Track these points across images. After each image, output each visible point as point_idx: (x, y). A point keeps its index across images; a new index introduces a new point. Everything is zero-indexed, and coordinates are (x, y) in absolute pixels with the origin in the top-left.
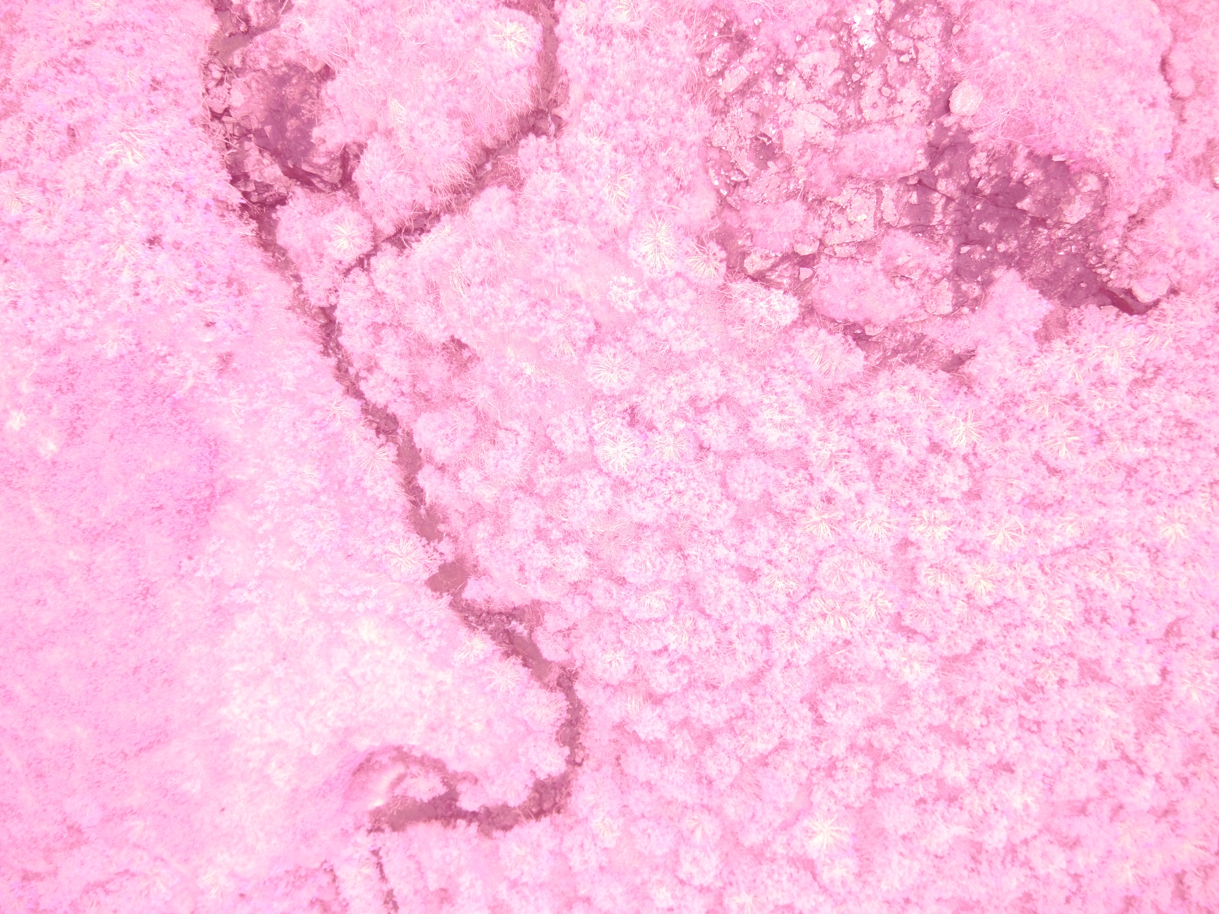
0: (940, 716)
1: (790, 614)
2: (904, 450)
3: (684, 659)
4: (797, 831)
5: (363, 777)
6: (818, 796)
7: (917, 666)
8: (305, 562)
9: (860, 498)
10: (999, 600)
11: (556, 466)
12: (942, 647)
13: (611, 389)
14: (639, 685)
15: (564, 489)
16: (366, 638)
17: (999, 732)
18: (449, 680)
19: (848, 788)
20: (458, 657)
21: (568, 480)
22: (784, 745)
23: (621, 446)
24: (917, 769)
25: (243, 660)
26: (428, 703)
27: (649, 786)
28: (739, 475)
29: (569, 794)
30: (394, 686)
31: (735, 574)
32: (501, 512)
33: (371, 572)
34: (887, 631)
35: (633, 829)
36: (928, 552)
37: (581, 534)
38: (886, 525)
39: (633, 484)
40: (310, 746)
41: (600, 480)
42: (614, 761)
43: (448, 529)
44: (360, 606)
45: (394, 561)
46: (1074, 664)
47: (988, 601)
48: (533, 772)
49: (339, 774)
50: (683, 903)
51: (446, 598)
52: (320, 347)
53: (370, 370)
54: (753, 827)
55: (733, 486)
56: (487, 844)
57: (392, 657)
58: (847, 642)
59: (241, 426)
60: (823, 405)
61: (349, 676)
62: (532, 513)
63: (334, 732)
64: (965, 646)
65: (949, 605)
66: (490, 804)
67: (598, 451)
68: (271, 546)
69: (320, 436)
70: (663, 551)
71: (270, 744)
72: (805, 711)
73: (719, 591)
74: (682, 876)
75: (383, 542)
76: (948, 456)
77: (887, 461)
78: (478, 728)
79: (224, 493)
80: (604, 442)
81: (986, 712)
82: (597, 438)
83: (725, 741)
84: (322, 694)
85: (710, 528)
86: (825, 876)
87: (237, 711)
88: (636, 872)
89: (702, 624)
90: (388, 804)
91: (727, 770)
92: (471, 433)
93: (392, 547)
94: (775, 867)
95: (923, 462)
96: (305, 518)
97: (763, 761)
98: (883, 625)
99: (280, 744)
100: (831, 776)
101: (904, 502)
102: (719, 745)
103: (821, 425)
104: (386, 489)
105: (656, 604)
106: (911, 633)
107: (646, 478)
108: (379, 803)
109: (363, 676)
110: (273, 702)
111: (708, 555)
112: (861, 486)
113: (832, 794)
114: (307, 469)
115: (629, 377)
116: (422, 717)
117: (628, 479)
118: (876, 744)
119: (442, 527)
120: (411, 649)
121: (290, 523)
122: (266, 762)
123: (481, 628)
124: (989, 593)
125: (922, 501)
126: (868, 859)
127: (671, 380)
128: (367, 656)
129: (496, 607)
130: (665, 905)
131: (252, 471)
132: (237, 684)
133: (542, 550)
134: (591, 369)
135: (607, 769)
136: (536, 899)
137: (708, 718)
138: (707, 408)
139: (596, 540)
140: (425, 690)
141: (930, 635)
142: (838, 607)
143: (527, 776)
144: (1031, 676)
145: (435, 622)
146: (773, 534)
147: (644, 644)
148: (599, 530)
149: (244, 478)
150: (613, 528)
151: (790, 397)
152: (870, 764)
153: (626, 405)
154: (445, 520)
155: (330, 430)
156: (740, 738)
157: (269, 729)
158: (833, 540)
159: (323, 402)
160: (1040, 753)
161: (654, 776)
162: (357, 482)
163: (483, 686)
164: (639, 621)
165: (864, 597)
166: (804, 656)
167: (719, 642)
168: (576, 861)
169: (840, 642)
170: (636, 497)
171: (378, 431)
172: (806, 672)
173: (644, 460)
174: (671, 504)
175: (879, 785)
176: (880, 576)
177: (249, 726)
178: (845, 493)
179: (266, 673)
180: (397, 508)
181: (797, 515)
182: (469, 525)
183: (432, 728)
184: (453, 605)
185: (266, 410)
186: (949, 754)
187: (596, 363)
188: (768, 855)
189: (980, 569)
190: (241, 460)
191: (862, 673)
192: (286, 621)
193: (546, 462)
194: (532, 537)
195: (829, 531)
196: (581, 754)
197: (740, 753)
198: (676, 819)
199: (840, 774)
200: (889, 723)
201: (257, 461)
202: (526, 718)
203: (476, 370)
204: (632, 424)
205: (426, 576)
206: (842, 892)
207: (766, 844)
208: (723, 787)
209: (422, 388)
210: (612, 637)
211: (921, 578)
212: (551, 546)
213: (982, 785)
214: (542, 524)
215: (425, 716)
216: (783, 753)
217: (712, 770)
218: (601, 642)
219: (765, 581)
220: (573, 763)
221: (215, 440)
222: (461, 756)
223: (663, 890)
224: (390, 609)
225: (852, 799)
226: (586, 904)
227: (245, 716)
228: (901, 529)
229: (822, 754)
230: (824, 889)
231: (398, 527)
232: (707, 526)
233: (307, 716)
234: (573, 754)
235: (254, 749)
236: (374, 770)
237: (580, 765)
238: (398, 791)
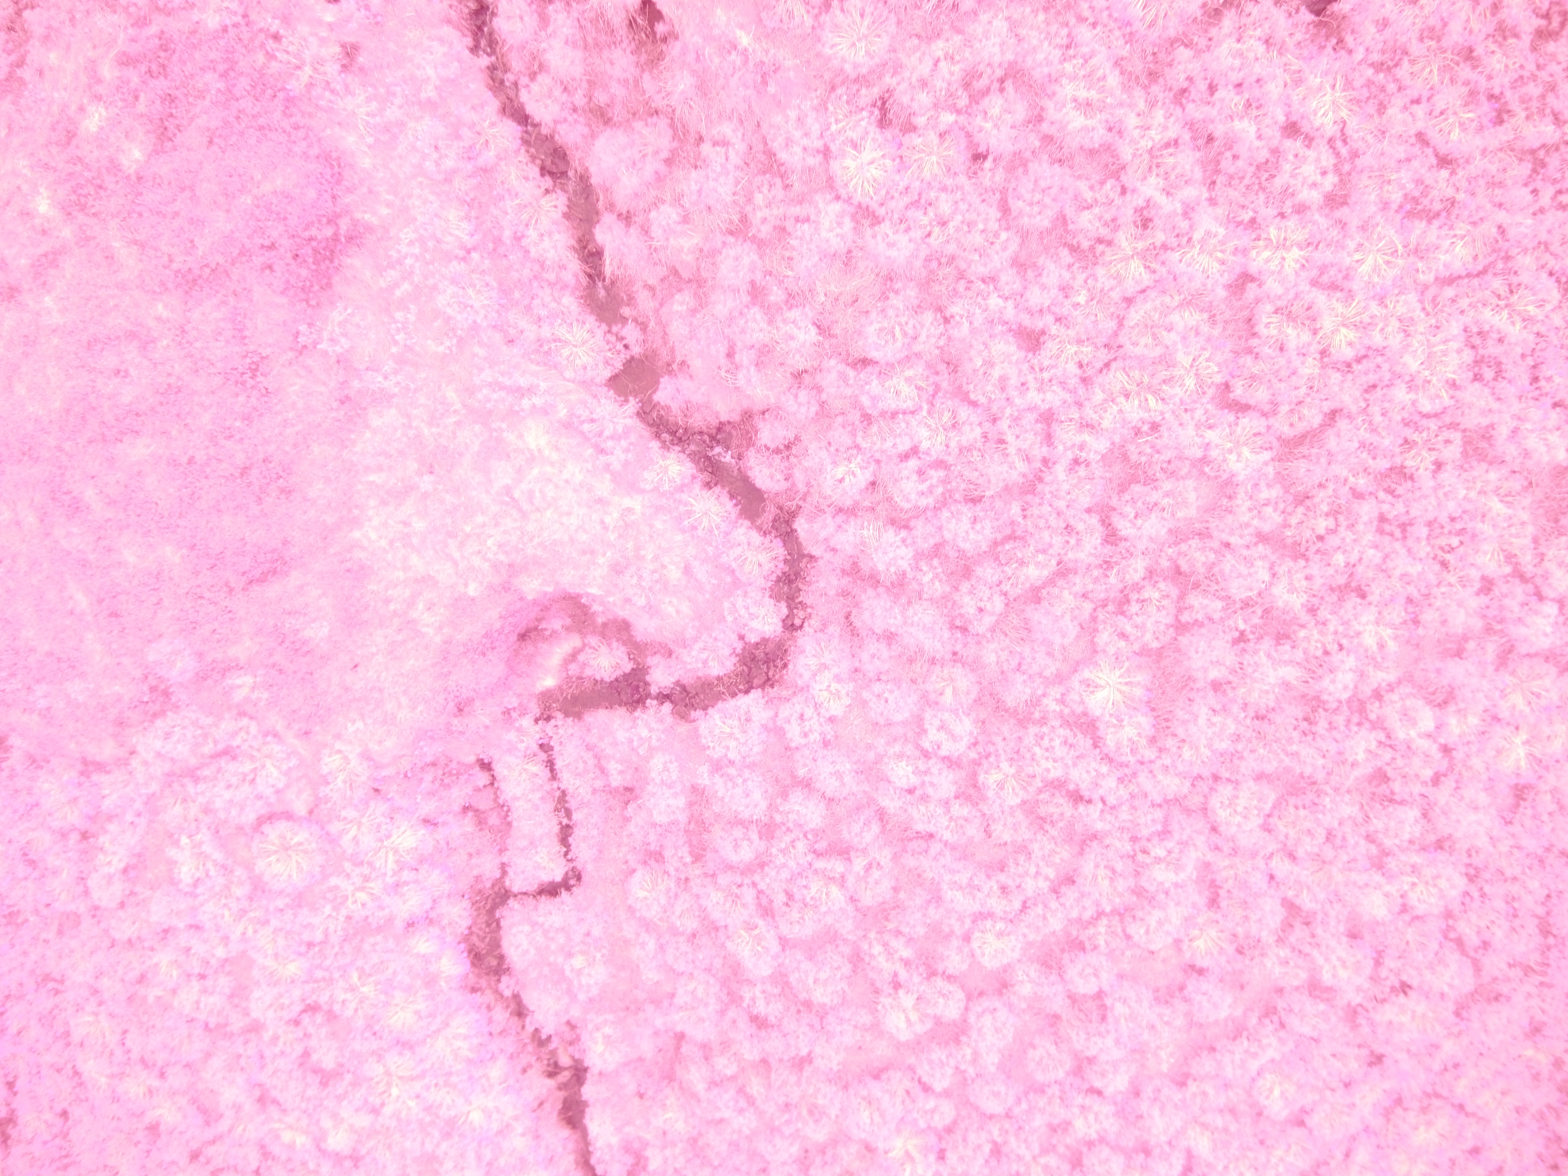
0: (1272, 518)
1: (1081, 391)
2: (1252, 130)
3: (940, 464)
4: (1075, 682)
5: (529, 648)
6: (1104, 637)
7: (1246, 452)
8: (455, 341)
9: (1188, 211)
10: (1363, 352)
11: (779, 192)
12: (1282, 426)
13: (856, 66)
14: (879, 508)
15: (789, 225)
16: (533, 446)
17: (1349, 536)
18: (638, 508)
19: (1144, 624)
20: (649, 477)
21: (796, 210)
22: (1063, 571)
23: (867, 155)
24: (1238, 590)
25: (380, 469)
26: (612, 537)
27: (890, 637)
28: (1025, 187)
29: (785, 666)
30: (569, 514)
31: (1011, 339)
32: (704, 274)
33: (538, 364)
34: (1209, 406)
35: (865, 695)
36: (1273, 286)
37: (809, 296)
38: (1219, 255)
39: (881, 212)
40: (466, 585)
41: (837, 207)
42: (843, 620)
43: (634, 313)
44: (526, 403)
45: (566, 352)
46: (1457, 437)
47: (1349, 353)
48: (742, 637)
49: (503, 628)
50: (927, 779)
51: (633, 405)
52: (469, 41)
53: (533, 76)
54: (1019, 678)
55: (1016, 205)
56: (683, 728)
57: (566, 475)
58: (1155, 427)
59: (370, 147)
60: (1144, 80)
61: (513, 499)
62: (746, 261)
63: (496, 567)
64: (1313, 417)
65: (1297, 362)
66: (688, 680)
67: (835, 166)
68: (412, 318)
69: (469, 167)
70: (918, 309)
71: (417, 581)
72: (1094, 520)
73: (989, 364)
74: (926, 745)
75: (551, 325)
76: (1309, 141)
77: (1228, 154)
78: (674, 574)
79: (350, 239)
80: (844, 155)
81: (1334, 513)
82: (833, 148)
83: (987, 572)
84: (480, 519)
85: (982, 270)
86: (1110, 741)
87: (373, 536)
88: (869, 747)
89: (964, 413)
90: (560, 688)
91: (989, 606)
92: (665, 155)
93: (562, 332)
94: (1045, 729)
95: (1275, 151)
96: (454, 281)
97: (1035, 595)
98: (1205, 400)
99: (427, 581)
100: (1123, 613)
101: (1246, 216)
102: (979, 579)
103: (1142, 105)
104: (555, 247)
105: (906, 390)
106: (1241, 408)
107: (898, 204)
108: (549, 682)
109: (530, 495)
110: (419, 525)
111: (978, 311)
112: (1190, 193)
113: (1123, 635)
114: (453, 214)
115: (881, 44)
116: (604, 555)
117: (874, 205)
118: (1184, 567)
119: (626, 311)
120: (589, 466)
121: (434, 288)
122: (411, 603)
123: (678, 448)
124: (1350, 344)
125: (1271, 212)
126: (1167, 720)
127: (939, 48)
128: (535, 472)
129: (697, 421)
130: (903, 783)
131: (384, 211)
132: (372, 503)
133: (758, 317)
134: (828, 36)
135: (834, 629)
136: (745, 781)
137: (965, 540)
138: (987, 92)
139: (828, 307)
140: (608, 520)
141: (1267, 408)
142: (1146, 379)
143: (734, 637)
144: (1398, 460)
145: (620, 429)
146: (1067, 275)
147: (889, 444)
148: (833, 288)
149: (375, 221)
150: (853, 284)
151: (1102, 61)
152: (1174, 592)
153: (876, 91)
154: (631, 301)
155: (481, 162)
156: (1006, 569)
157: (414, 559)
158: (1147, 279)
159: (473, 117)
160: (1402, 564)
161: (894, 622)
162: (518, 238)
163: (679, 519)
164: (883, 414)
165: (1183, 359)
166: (1098, 445)
167: (985, 436)
168: (794, 732)
169: (1145, 428)
170: (885, 227)
171: (544, 171)
172: (1098, 470)
173: (897, 178)
174: (931, 240)
175: (1185, 617)
176: (1205, 329)
177: (389, 557)
178: (1168, 205)
179: (409, 489)
180: (568, 277)
181: (1100, 248)
182: (661, 305)
183: (617, 569)
184: (642, 414)
185: (401, 124)
186: (1282, 570)
187: (836, 27)
188: (1037, 715)
189: (1340, 308)
190: (370, 192)
191: (1172, 467)
192: (432, 421)
193: (765, 189)
194: (746, 299)
195: (1142, 269)
196: (801, 614)
197: (1006, 587)
198: (920, 681)
199: (1134, 608)
200: (1204, 535)
201: (390, 197)
202: (734, 565)
203: (674, 49)
204: (883, 122)
205: (607, 373)
206: (1131, 759)
207: (1035, 702)
208: (981, 630)
209: (601, 98)
210: (848, 441)
211: (1261, 329)
212: (771, 313)
213: (1323, 614)
214: (759, 276)
215: (609, 554)
216: (1061, 583)
217: (969, 606)
218: (832, 449)
219: (1050, 347)
220: (790, 626)
221: (338, 159)
222: (652, 610)
223: (904, 763)
224: (563, 413)
225: (1148, 637)
226: (806, 790)
227: (383, 543)
228: (1239, 259)
229: (1113, 580)
230: (1108, 759)
231: (570, 302)
232: (979, 269)
233: (462, 544)
234: (790, 616)
235: (396, 586)
236: (545, 639)
237: (801, 627)
238: (574, 669)
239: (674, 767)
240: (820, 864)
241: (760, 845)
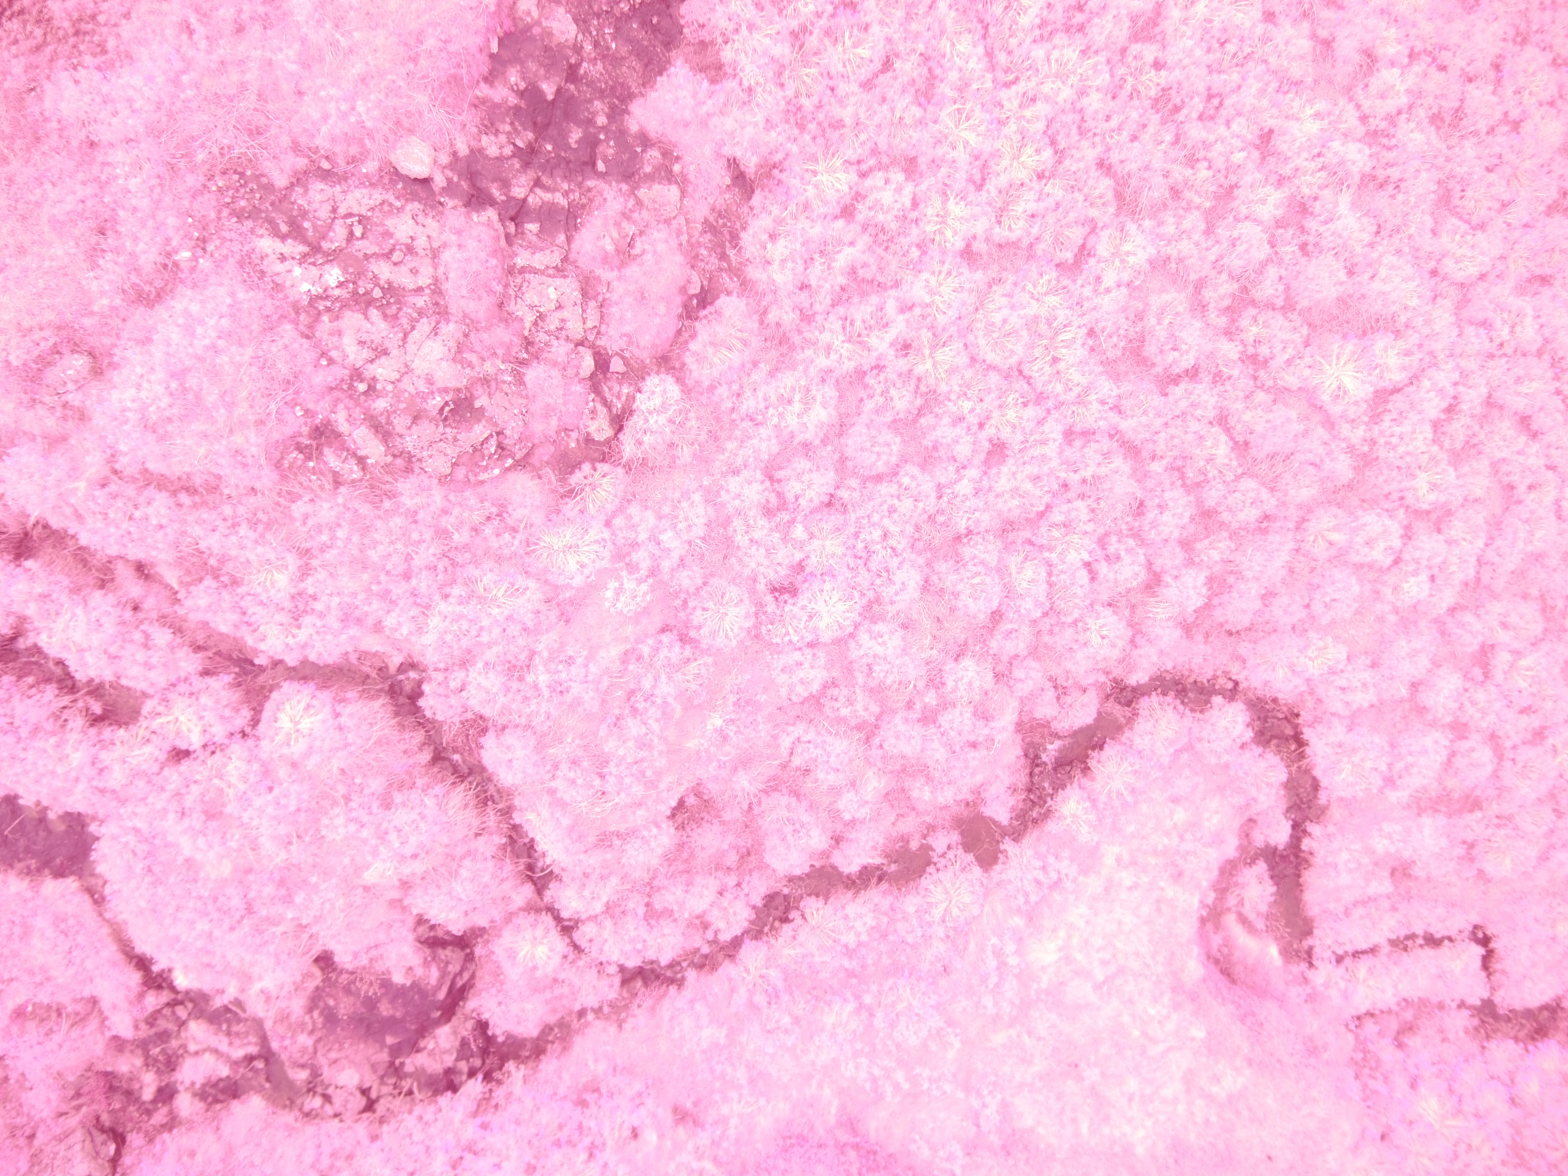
0: (1194, 221)
1: (1050, 404)
2: (848, 251)
3: (1102, 542)
4: (1336, 410)
5: (1238, 971)
6: (1291, 380)
7: (1127, 247)
8: (950, 1030)
9: (906, 308)
10: (1047, 140)
11: (842, 693)
12: (1104, 214)
13: (747, 616)
14: (1133, 601)
15: (873, 684)
16: (1055, 957)
17: (1219, 146)
18: (1116, 849)
19: (1282, 341)
20: (1085, 835)
21: (860, 679)
22: (1222, 420)
23: (820, 607)
24: (1262, 252)
25: (1074, 1121)
26: (1145, 879)
27: (1268, 596)
28: (868, 459)
29: (1275, 700)
30: (1120, 923)
31: (994, 471)
32: (898, 767)
33: (968, 942)
34: (1079, 282)
35: (1324, 621)
36: (980, 227)
37: (932, 665)
38: (942, 276)
39: (871, 594)
40: (1193, 1039)
41: (864, 637)
42: (1233, 639)
43: (917, 836)
44: (1012, 961)
45: (955, 911)
47: (1048, 154)
48: (1243, 746)
49: (1233, 1002)
50: (1424, 563)
51: (1007, 845)
52: (673, 989)
53: (706, 926)
54: (1328, 465)
55: (880, 467)
56: (1336, 813)
57: (1081, 924)
58: (1091, 333)
59: (768, 1102)
60: (784, 349)
61: (1104, 982)
62: (901, 727)
63: (1176, 1007)
64: (1105, 185)
65: (1050, 202)
66: (1283, 805)
67: (826, 637)
68: (926, 1073)
69: (786, 998)
70: (959, 560)
71: (1188, 1091)
72: (1177, 391)
73: (1015, 492)
74: (1389, 561)
75: (930, 925)
76: (858, 196)
77: (861, 272)
78: (1180, 815)
79: (855, 1132)
80: (815, 628)
81: (1192, 161)
82: (809, 638)
83: (1212, 496)
84: (1126, 1019)
85: (933, 499)
86: (1397, 377)
87: (1141, 1133)
88: (1381, 619)
89: (1057, 517)
90: (1276, 939)
91: (1252, 494)
92: (793, 801)
93: (937, 913)
94: (1382, 441)
95: (865, 228)
96: (893, 1025)
97: (1242, 447)
98: (1072, 287)
99: (1189, 1079)
100: (1266, 362)
101: (915, 253)
102: (1219, 504)
103: (809, 352)
104: (861, 916)
105: (1029, 573)
106: (1084, 252)
107: (864, 578)
108: (1274, 951)
109: (1105, 963)
110: (1133, 1085)
111: (968, 503)
112: (891, 307)
113: (1289, 362)
114: (829, 1019)
115: (733, 592)
116: (1162, 889)
117: (864, 601)
118: (1227, 302)
119: (914, 845)
120: (1072, 898)
121: (898, 1046)
122: (1210, 1098)
123: (1050, 802)
124: (1038, 151)
125: (914, 231)
126: (1377, 320)
127: (741, 539)
128: (1079, 956)
129: (1022, 779)
130: (1426, 586)
131: (827, 1092)
132: (1106, 1131)
133: (950, 717)
134: (720, 641)
135: (1244, 649)
136: (1410, 754)
137: (1181, 516)
138: (780, 495)
139: (941, 646)
140: (1127, 882)
141: (1087, 228)
142: (1045, 342)
143: (1247, 755)
145: (1038, 863)
146: (946, 420)
147: (1080, 592)
148: (927, 641)
149: (836, 1103)
150: (927, 623)
151: (771, 390)
152: (1252, 311)
153: (769, 598)
154: (905, 839)
155: (780, 984)
156: (1210, 475)
157: (1167, 1092)
158: (958, 345)
159: (743, 990)
160: (1248, 96)
161: (1255, 589)
162: (849, 952)
163: (1125, 805)
165: (1033, 309)
166: (1107, 388)
167: (1082, 496)
168: (1362, 699)
169: (1090, 342)
170: (888, 592)
171: (785, 920)
172: (1127, 387)
173: (840, 578)
174: (900, 547)
175: (1280, 302)
176: (1008, 287)
177: (1162, 1118)
178: (899, 327)
179: (1093, 1091)
180: (886, 903)
181: (923, 388)
182: (914, 809)
183: (1178, 876)
184: (1017, 835)
185: (750, 1067)
186: (1244, 211)
187: (713, 634)
188: (1366, 448)
189: (1005, 162)
190: (812, 1106)
191: (1132, 317)
192: (1026, 1060)
193: (837, 705)
194: (932, 729)
195: (946, 349)
196: (1222, 681)
197: (1230, 476)
198: (1313, 564)
199: (1264, 351)
200: (1200, 285)
201: (814, 1084)
202: (1172, 750)
203: (713, 789)
204: (793, 591)
205: (977, 870)
206: (1418, 356)
207: (1351, 450)
208: (1273, 502)
209: (732, 859)
210: (1069, 633)
211: (1013, 236)
212: (945, 705)
213: (1287, 170)
214: (916, 715)
215: (1162, 884)
216: (1232, 422)
217: (1250, 514)
219: (1006, 434)
220: (1233, 692)
221: (784, 1138)
222: (1217, 840)
223: (1406, 586)
224: (1018, 921)
225: (1296, 337)
226: (1421, 688)
227: (1149, 1123)
228: (949, 259)
229: (1236, 373)
230: (1414, 379)
231: (910, 904)
232: (931, 504)
233: (1154, 1041)
234: (1222, 692)
235: (1192, 1114)
236: (1230, 954)
237: (1236, 683)
238: (1260, 925)
239: (1387, 827)
240: (1499, 676)
241: (1474, 740)
